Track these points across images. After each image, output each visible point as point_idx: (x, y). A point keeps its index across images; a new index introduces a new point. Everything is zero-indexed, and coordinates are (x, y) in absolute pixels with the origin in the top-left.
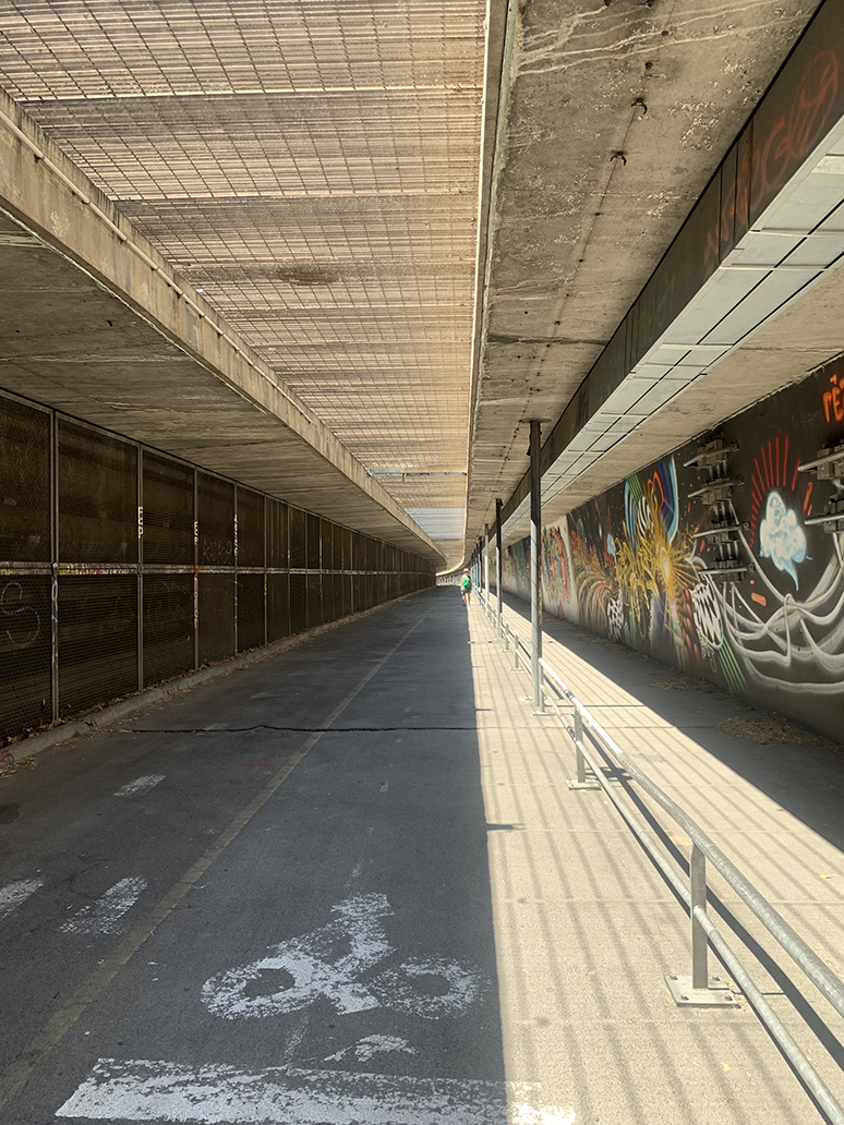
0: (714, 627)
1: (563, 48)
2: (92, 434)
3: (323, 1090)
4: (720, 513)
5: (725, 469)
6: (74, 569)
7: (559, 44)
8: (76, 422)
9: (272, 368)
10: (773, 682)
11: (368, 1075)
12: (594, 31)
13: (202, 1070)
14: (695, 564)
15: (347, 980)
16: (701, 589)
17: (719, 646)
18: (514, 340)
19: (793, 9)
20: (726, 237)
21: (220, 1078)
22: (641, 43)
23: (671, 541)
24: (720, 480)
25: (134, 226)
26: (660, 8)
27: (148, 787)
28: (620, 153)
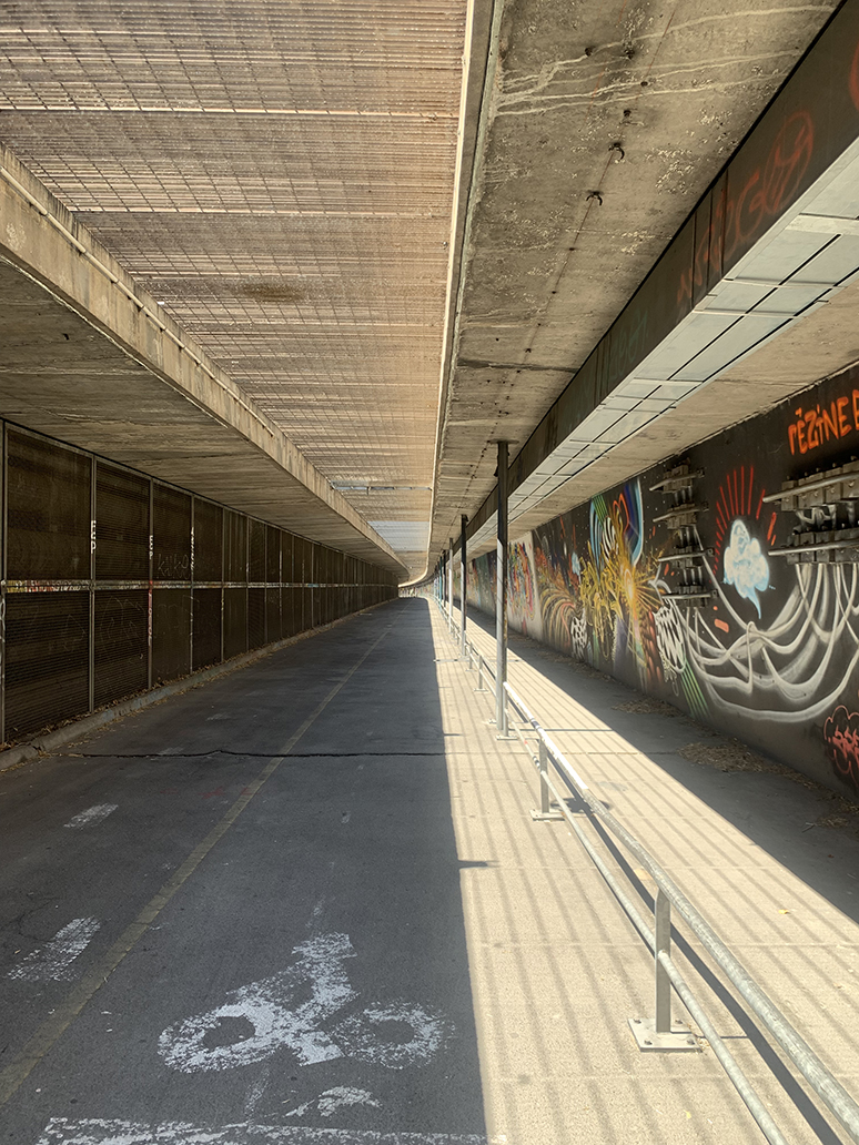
0: (677, 651)
1: (543, 93)
2: (44, 445)
4: (685, 538)
5: (690, 494)
6: (23, 586)
7: (539, 88)
8: (27, 433)
9: (234, 381)
10: (734, 708)
11: (331, 1130)
12: (574, 78)
13: (159, 1129)
14: (659, 587)
15: (308, 1028)
16: (665, 613)
17: (682, 670)
18: (485, 365)
19: (770, 68)
20: (699, 282)
21: (178, 1137)
22: (621, 92)
23: (635, 563)
24: (685, 506)
25: (93, 237)
26: (640, 60)
27: (99, 817)
28: (596, 193)
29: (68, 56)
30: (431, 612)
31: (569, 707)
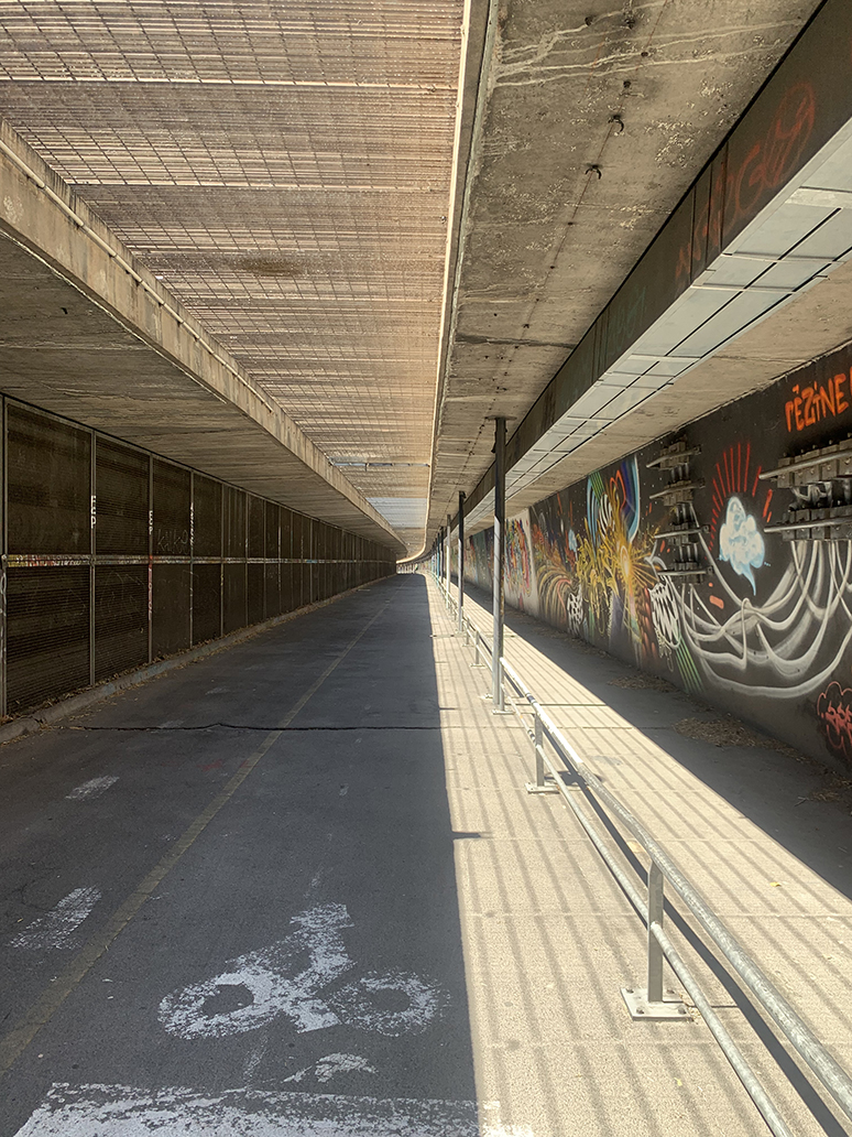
0: (672, 627)
1: (542, 63)
2: (44, 421)
3: (282, 1113)
4: (681, 515)
5: (687, 472)
6: (24, 561)
7: (538, 58)
8: (27, 407)
9: (233, 356)
10: (729, 684)
11: (327, 1096)
12: (573, 48)
13: (159, 1094)
14: (654, 564)
15: (306, 996)
16: (660, 589)
17: (677, 646)
18: (483, 341)
19: (772, 38)
20: (698, 256)
21: (178, 1102)
22: (621, 63)
23: (631, 540)
24: (681, 483)
25: (91, 210)
26: (641, 30)
27: (100, 789)
28: (595, 167)
29: (65, 25)
30: (428, 588)
31: (564, 683)
